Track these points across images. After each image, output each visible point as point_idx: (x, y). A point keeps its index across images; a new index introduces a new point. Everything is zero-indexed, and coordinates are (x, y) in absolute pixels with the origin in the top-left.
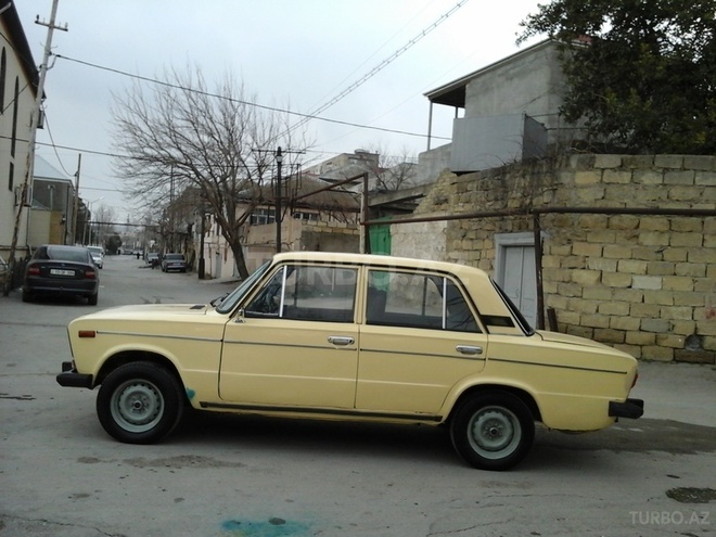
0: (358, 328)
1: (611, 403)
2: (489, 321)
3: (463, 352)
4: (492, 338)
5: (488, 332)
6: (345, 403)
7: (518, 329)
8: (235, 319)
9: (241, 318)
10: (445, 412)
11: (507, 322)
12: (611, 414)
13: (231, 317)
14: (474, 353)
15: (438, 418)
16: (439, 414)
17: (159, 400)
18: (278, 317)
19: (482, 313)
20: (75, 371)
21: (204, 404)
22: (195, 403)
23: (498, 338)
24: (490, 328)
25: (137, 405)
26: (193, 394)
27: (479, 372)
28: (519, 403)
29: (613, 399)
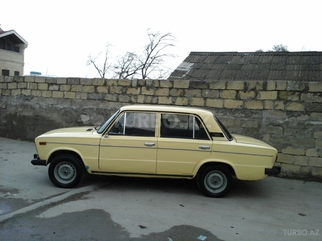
0: (157, 139)
1: (266, 169)
2: (213, 135)
3: (202, 149)
4: (215, 142)
5: (212, 140)
6: (152, 171)
7: (225, 138)
8: (104, 136)
9: (107, 136)
10: (194, 173)
11: (221, 135)
12: (266, 173)
13: (103, 135)
14: (206, 149)
15: (192, 176)
16: (192, 175)
17: (74, 172)
18: (123, 135)
19: (210, 131)
20: (39, 158)
21: (93, 172)
22: (89, 171)
23: (217, 142)
24: (213, 138)
25: (65, 172)
26: (88, 167)
27: (209, 157)
28: (226, 169)
29: (267, 167)
